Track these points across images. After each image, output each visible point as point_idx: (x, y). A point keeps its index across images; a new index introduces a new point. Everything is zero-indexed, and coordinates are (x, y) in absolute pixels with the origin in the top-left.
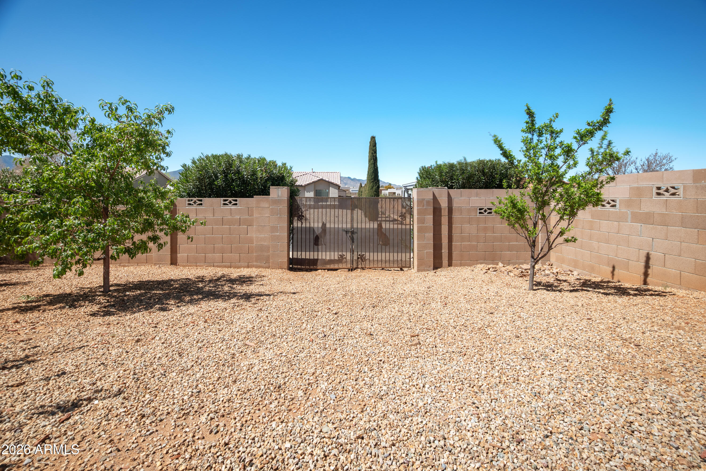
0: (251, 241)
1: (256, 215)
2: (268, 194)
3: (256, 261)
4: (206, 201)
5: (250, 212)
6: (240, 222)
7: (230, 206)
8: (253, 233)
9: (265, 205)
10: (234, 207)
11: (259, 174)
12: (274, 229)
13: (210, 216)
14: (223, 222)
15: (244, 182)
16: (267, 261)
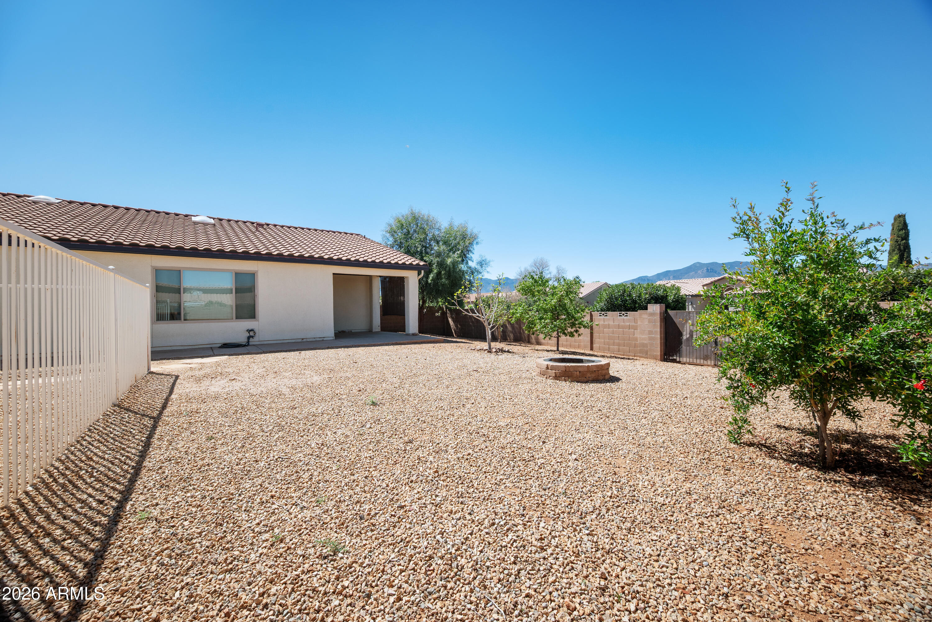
0: (636, 339)
1: (639, 323)
2: (646, 308)
3: (640, 353)
4: (610, 313)
5: (635, 321)
6: (629, 327)
7: (623, 317)
8: (638, 335)
9: (645, 316)
10: (625, 318)
11: (643, 296)
12: (650, 332)
13: (611, 323)
14: (619, 327)
15: (634, 302)
16: (647, 354)
